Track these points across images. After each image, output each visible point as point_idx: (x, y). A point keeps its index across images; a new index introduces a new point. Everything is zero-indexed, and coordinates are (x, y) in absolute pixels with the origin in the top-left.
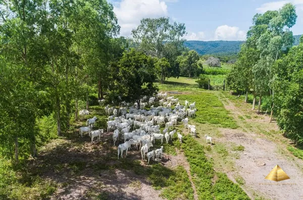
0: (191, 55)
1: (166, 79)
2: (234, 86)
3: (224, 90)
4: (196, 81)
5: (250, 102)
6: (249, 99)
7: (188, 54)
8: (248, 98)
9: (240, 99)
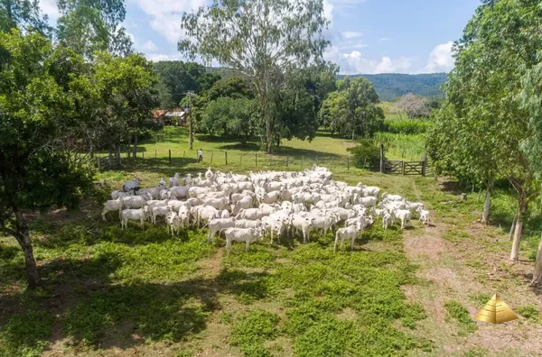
0: (356, 87)
1: (285, 142)
2: (449, 163)
3: (423, 174)
4: (348, 150)
5: (500, 220)
6: (497, 212)
7: (349, 86)
8: (492, 208)
9: (466, 209)
